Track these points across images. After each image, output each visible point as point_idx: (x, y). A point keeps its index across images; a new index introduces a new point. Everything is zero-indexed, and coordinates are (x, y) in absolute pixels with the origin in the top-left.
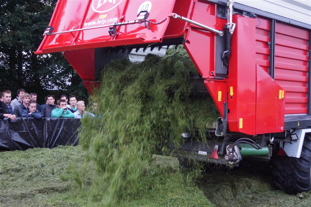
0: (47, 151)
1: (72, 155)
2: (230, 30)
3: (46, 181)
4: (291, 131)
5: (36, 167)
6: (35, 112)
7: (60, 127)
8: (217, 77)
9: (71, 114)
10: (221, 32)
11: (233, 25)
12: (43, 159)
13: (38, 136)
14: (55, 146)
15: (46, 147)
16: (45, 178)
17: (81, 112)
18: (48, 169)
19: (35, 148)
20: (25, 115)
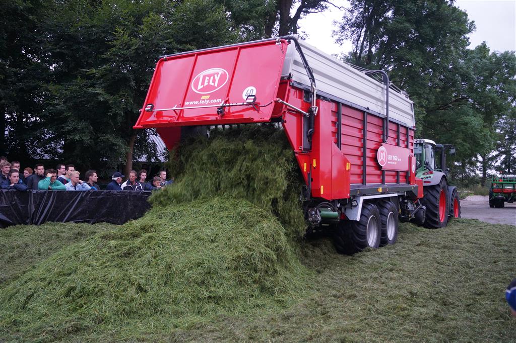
0: (33, 229)
1: (62, 232)
2: (314, 112)
3: (31, 262)
4: (352, 198)
5: (19, 247)
6: (18, 184)
7: (48, 200)
8: (304, 152)
9: (61, 186)
10: (308, 114)
11: (316, 108)
12: (27, 238)
13: (21, 211)
14: (43, 222)
15: (31, 224)
16: (30, 260)
17: (74, 184)
18: (33, 249)
19: (18, 226)
20: (7, 186)
